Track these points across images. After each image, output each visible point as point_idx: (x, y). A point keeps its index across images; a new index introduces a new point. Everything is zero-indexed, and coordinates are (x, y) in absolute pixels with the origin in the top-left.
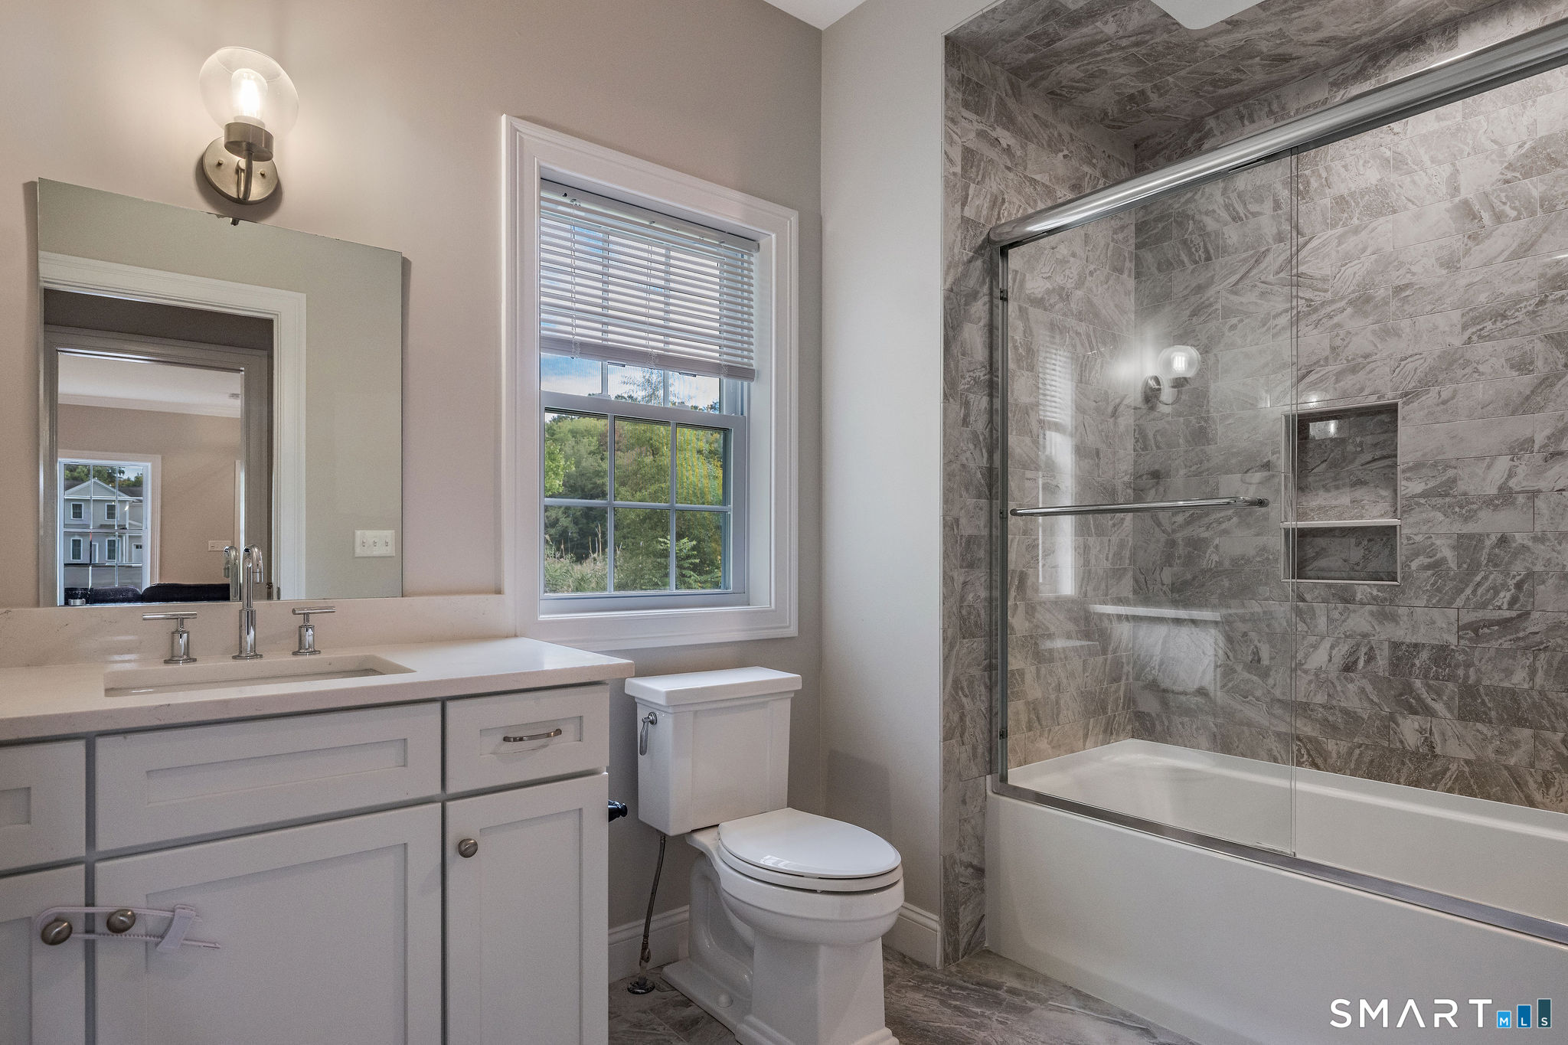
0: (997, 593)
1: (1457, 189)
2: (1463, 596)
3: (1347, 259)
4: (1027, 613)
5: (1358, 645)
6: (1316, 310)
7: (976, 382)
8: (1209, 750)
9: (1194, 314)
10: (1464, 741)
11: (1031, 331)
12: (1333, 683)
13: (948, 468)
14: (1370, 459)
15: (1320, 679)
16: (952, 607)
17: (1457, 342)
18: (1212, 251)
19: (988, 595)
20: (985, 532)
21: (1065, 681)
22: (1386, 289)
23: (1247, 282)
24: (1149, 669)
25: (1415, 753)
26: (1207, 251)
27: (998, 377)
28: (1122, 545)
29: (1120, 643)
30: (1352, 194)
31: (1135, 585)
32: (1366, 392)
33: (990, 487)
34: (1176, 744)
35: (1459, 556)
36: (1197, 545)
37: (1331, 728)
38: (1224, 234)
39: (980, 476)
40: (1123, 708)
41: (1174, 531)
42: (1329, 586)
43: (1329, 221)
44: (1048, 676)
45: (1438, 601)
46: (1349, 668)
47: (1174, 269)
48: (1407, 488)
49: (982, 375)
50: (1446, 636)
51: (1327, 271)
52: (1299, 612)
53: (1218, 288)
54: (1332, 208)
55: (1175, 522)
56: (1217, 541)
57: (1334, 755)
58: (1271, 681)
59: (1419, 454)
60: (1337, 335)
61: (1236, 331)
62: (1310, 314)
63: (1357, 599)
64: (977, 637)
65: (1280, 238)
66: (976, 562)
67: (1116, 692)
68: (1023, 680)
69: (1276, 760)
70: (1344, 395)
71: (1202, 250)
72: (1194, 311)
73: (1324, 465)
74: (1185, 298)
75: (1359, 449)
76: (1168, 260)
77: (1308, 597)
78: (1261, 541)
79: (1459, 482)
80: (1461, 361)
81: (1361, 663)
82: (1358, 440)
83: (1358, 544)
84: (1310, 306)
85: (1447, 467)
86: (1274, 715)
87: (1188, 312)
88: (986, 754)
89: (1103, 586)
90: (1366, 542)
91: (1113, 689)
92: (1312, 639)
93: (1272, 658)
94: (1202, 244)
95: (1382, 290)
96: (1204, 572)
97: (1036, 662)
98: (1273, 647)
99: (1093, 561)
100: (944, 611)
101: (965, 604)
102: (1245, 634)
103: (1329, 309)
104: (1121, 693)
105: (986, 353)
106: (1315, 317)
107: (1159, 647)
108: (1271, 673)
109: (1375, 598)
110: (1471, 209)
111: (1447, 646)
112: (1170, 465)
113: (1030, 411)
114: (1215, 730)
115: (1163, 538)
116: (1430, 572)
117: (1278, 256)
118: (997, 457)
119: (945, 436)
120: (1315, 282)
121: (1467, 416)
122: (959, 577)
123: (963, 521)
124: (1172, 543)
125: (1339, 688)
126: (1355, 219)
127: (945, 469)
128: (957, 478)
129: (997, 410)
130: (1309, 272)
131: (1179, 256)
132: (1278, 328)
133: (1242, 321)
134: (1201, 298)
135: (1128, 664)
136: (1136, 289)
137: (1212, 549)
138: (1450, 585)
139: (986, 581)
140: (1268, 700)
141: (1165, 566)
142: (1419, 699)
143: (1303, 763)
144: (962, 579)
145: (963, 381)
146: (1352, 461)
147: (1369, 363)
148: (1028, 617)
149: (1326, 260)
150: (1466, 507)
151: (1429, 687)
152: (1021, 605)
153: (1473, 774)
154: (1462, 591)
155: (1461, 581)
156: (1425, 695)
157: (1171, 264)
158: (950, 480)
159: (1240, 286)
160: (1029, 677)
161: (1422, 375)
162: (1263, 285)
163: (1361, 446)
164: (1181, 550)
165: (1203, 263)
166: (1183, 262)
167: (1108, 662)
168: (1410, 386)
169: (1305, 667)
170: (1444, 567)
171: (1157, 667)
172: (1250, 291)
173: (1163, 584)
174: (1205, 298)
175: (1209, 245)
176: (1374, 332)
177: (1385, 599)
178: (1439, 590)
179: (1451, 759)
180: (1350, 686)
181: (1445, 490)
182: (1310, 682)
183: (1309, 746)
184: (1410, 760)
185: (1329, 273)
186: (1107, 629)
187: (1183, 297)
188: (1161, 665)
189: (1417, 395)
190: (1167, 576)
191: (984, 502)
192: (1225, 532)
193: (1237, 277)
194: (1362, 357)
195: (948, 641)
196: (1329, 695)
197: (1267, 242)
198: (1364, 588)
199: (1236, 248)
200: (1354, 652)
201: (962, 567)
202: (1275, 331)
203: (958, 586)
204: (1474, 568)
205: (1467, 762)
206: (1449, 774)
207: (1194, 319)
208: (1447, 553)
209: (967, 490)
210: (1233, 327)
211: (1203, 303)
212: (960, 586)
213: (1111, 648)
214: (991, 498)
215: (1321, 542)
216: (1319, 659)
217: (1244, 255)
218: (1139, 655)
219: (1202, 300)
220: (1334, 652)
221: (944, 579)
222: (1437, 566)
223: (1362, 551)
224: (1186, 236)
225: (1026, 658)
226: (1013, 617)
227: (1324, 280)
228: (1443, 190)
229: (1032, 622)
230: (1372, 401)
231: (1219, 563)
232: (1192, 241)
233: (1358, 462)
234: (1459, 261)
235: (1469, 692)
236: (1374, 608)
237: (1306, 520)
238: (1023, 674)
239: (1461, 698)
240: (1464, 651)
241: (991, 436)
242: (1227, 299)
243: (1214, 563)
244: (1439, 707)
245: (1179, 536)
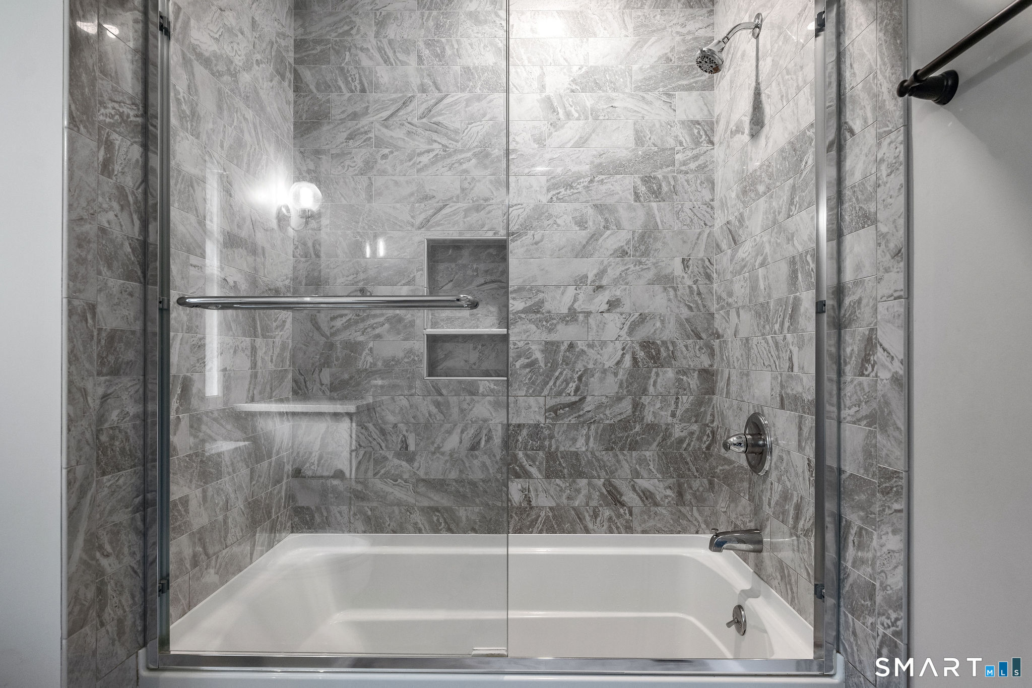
0: (154, 407)
1: (543, 87)
2: (548, 387)
3: (472, 120)
4: (191, 427)
5: (481, 428)
6: (450, 155)
7: (123, 121)
8: (365, 532)
9: (351, 137)
10: (549, 494)
11: (196, 90)
12: (463, 461)
13: (77, 229)
14: (483, 281)
15: (454, 459)
16: (83, 433)
17: (544, 199)
18: (366, 85)
19: (142, 409)
20: (138, 327)
21: (232, 496)
22: (499, 149)
23: (395, 119)
24: (308, 465)
25: (519, 508)
26: (361, 83)
27: (155, 127)
28: (284, 347)
29: (282, 443)
30: (476, 68)
31: (294, 385)
32: (485, 229)
33: (144, 267)
34: (336, 531)
35: (546, 358)
36: (354, 348)
37: (462, 498)
38: (376, 72)
39: (130, 250)
40: (285, 507)
41: (333, 334)
42: (460, 382)
43: (459, 85)
44: (215, 496)
45: (533, 391)
46: (474, 447)
47: (332, 92)
48: (513, 305)
49: (132, 113)
50: (538, 417)
51: (457, 125)
52: (438, 405)
53: (371, 119)
54: (461, 75)
55: (333, 326)
56: (371, 345)
57: (464, 519)
58: (416, 464)
59: (521, 280)
60: (466, 179)
61: (388, 161)
62: (445, 158)
63: (480, 392)
64: (125, 469)
65: (423, 89)
66: (124, 366)
67: (279, 492)
68: (187, 511)
69: (420, 531)
70: (470, 228)
71: (357, 81)
72: (350, 134)
73: (450, 284)
74: (343, 121)
75: (475, 274)
76: (326, 82)
77: (444, 392)
78: (408, 345)
79: (546, 304)
80: (546, 214)
81: (483, 443)
82: (475, 266)
83: (475, 348)
84: (445, 151)
85: (539, 291)
86: (418, 493)
87: (345, 135)
88: (138, 622)
89: (268, 389)
90: (480, 347)
91: (275, 492)
92: (447, 426)
93: (417, 445)
94: (357, 76)
95: (497, 150)
96: (359, 372)
97: (202, 484)
98: (418, 435)
99: (259, 363)
100: (68, 441)
101: (106, 425)
102: (395, 426)
103: (460, 156)
104: (283, 494)
105: (139, 88)
106: (449, 161)
107: (318, 443)
108: (416, 458)
109: (492, 391)
110: (552, 104)
111: (539, 425)
112: (329, 273)
113: (195, 185)
114: (369, 513)
115: (322, 340)
116: (528, 370)
117: (422, 104)
118: (154, 228)
119: (71, 178)
120: (449, 133)
121: (551, 255)
122: (96, 388)
123: (102, 309)
124: (331, 346)
125: (467, 465)
126: (478, 89)
127: (71, 230)
128: (94, 246)
129: (155, 170)
130: (445, 122)
131: (336, 81)
132: (422, 164)
133: (392, 152)
134: (357, 125)
135: (288, 464)
136: (295, 102)
137: (367, 351)
138: (541, 378)
139: (136, 392)
140: (414, 480)
141: (324, 367)
142: (521, 466)
143: (441, 530)
144: (100, 391)
145: (102, 111)
146: (470, 283)
147: (488, 205)
148: (193, 431)
149: (457, 116)
150: (548, 321)
151: (527, 456)
152: (185, 418)
153: (554, 516)
154: (548, 383)
155: (547, 376)
156: (525, 463)
157: (329, 87)
158: (80, 246)
159: (390, 122)
160: (193, 504)
161: (523, 221)
162: (409, 125)
163: (477, 272)
164: (340, 352)
165: (358, 93)
166: (340, 88)
167: (273, 464)
168: (515, 228)
169: (442, 450)
170: (536, 366)
171: (316, 463)
172: (399, 128)
173: (322, 385)
174: (359, 126)
175: (364, 79)
176: (491, 182)
177: (499, 391)
178: (533, 383)
179: (541, 508)
180: (475, 462)
181: (535, 309)
182: (446, 461)
183: (446, 515)
184: (516, 513)
185: (459, 127)
186: (271, 431)
187: (340, 120)
188: (319, 461)
189: (520, 235)
190: (326, 376)
191: (135, 286)
192: (379, 336)
193: (388, 113)
194: (483, 199)
195: (77, 485)
196: (460, 471)
197: (413, 90)
198: (485, 383)
199: (387, 88)
200: (477, 434)
201: (99, 374)
202: (419, 166)
203: (93, 403)
204: (554, 366)
205: (551, 509)
206: (540, 519)
207: (351, 141)
208: (538, 355)
209: (110, 267)
210: (384, 157)
211: (359, 129)
212: (98, 402)
213: (274, 451)
214: (145, 281)
215: (449, 346)
216: (452, 442)
217: (394, 96)
218: (298, 453)
219: (357, 127)
220: (464, 435)
221: (69, 392)
222: (532, 364)
223: (478, 353)
224: (343, 65)
225: (191, 481)
226: (175, 434)
227: (456, 132)
228: (535, 85)
229: (198, 437)
230: (490, 236)
231: (374, 364)
232: (348, 71)
233: (475, 283)
234: (545, 140)
235: (551, 456)
236: (491, 398)
237: (438, 328)
238: (187, 502)
239: (547, 462)
240: (549, 428)
241: (146, 200)
242: (379, 130)
243: (369, 364)
244: (533, 471)
245: (338, 339)
